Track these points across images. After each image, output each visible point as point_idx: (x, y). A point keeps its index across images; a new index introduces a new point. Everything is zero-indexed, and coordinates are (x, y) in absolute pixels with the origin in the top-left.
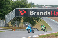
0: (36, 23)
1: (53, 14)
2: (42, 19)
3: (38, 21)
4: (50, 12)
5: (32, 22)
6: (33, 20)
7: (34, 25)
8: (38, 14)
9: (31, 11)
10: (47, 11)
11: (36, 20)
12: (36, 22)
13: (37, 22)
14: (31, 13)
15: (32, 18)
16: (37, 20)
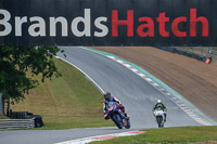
1: (122, 29)
2: (65, 56)
3: (40, 70)
4: (105, 19)
6: (7, 67)
8: (37, 30)
10: (87, 12)
11: (28, 62)
12: (29, 74)
13: (35, 78)
15: (6, 55)
16: (35, 65)
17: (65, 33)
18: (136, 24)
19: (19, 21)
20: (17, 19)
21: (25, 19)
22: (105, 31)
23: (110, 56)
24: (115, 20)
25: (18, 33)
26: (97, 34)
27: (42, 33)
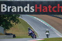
0: (11, 25)
2: (22, 18)
4: (33, 7)
5: (4, 23)
7: (8, 28)
8: (14, 10)
9: (2, 5)
10: (28, 5)
11: (11, 19)
12: (11, 23)
13: (13, 24)
14: (2, 8)
16: (13, 20)
17: (22, 11)
18: (42, 8)
19: (9, 8)
20: (8, 7)
21: (10, 7)
22: (33, 10)
23: (35, 17)
24: (36, 7)
25: (9, 11)
26: (31, 11)
27: (15, 11)
